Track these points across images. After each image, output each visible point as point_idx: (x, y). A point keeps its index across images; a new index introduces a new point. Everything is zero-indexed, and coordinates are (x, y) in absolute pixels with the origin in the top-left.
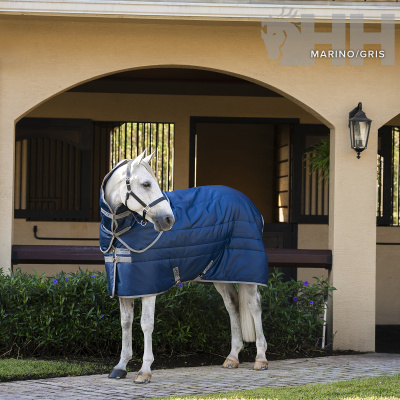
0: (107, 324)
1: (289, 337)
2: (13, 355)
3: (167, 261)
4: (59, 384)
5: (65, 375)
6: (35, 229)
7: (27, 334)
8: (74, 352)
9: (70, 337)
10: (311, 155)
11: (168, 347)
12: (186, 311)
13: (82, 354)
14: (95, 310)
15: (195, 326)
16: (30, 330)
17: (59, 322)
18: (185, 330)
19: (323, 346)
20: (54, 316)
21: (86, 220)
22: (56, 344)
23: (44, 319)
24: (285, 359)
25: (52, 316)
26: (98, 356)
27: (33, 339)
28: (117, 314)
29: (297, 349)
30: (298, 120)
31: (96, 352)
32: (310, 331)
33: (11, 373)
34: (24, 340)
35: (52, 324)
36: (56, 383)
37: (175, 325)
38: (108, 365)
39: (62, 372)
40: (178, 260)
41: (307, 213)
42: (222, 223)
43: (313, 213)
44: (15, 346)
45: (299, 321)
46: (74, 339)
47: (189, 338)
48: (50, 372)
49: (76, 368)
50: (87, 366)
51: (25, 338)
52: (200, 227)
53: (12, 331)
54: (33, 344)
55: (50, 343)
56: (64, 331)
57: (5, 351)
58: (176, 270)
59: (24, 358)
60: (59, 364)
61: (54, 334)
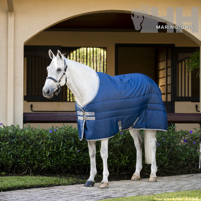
0: (81, 156)
1: (182, 162)
2: (28, 174)
3: (115, 118)
4: (58, 190)
5: (60, 185)
6: (32, 106)
7: (36, 162)
8: (62, 171)
9: (60, 163)
10: (188, 61)
11: (115, 168)
12: (125, 148)
13: (67, 173)
14: (74, 148)
15: (131, 156)
16: (37, 160)
17: (54, 155)
18: (125, 159)
19: (200, 167)
20: (51, 152)
21: (59, 101)
22: (52, 167)
23: (45, 153)
24: (180, 174)
25: (50, 151)
26: (76, 174)
27: (39, 165)
28: (87, 150)
29: (186, 169)
30: (174, 44)
31: (74, 172)
32: (194, 159)
33: (29, 184)
34: (34, 165)
35: (50, 156)
36: (56, 189)
37: (119, 156)
38: (82, 179)
39: (57, 183)
40: (121, 117)
41: (180, 96)
42: (144, 95)
43: (183, 95)
44: (28, 169)
45: (188, 153)
46: (62, 165)
47: (127, 163)
48: (51, 183)
49: (65, 180)
50: (71, 180)
51: (34, 164)
52: (133, 97)
53: (27, 160)
54: (39, 168)
55: (49, 167)
56: (57, 160)
57: (23, 172)
58: (120, 123)
59: (34, 175)
60: (55, 178)
61: (51, 161)
